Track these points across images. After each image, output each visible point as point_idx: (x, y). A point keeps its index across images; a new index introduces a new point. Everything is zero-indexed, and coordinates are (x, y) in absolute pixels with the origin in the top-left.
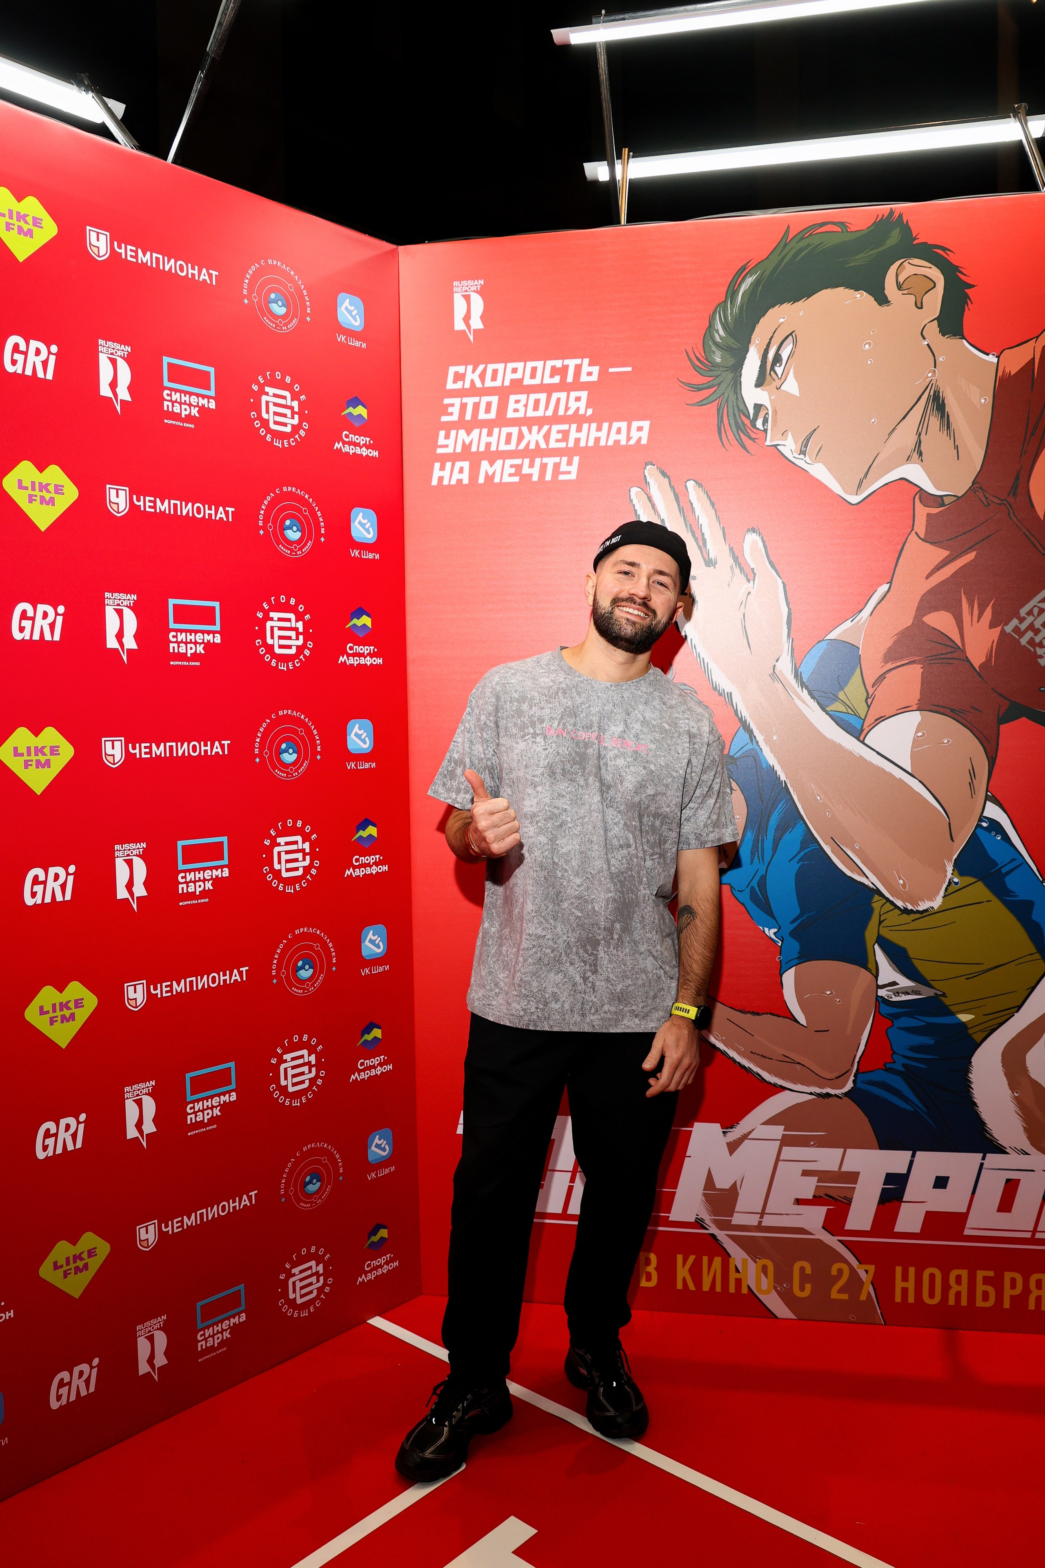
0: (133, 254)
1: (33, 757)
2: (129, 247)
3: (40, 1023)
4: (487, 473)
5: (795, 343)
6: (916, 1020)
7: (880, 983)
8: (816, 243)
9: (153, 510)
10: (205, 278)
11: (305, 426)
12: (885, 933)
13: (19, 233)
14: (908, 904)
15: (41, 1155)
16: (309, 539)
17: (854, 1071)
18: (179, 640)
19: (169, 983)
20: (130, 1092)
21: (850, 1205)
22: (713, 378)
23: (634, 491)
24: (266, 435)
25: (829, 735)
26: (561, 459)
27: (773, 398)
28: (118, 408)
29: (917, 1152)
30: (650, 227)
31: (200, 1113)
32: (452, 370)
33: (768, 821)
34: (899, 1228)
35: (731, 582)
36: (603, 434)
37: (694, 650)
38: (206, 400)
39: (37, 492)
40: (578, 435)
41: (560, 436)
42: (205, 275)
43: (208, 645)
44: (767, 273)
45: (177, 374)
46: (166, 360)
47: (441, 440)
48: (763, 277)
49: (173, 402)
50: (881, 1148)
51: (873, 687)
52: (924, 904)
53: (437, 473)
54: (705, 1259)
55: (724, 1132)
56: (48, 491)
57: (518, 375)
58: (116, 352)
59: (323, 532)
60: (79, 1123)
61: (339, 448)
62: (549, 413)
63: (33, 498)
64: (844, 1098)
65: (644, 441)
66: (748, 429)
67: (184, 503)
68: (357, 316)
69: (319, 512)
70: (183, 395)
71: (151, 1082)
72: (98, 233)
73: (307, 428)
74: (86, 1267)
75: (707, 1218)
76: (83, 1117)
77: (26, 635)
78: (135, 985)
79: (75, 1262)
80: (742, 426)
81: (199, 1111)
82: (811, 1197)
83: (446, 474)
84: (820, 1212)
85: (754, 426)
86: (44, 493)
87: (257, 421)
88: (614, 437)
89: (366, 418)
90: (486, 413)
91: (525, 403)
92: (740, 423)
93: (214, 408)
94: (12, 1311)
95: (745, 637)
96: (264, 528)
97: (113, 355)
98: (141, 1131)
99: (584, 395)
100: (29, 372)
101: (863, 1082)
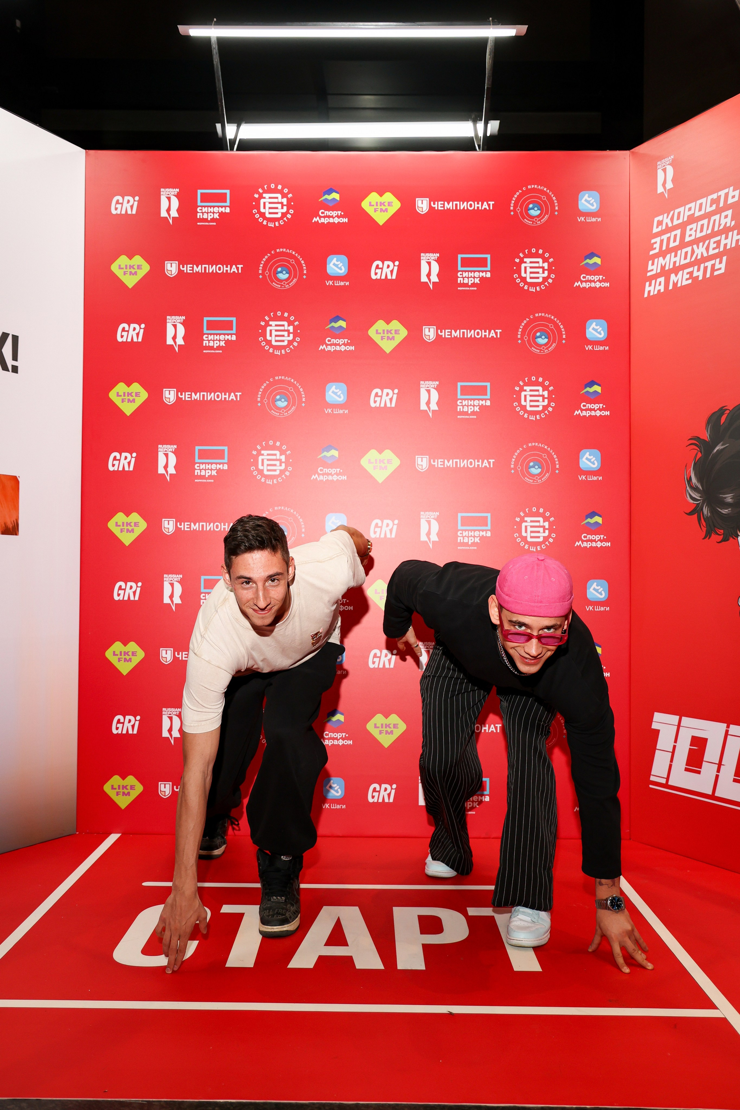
0: (443, 205)
1: (379, 465)
2: (440, 203)
4: (674, 282)
9: (450, 336)
10: (486, 207)
11: (554, 276)
15: (371, 666)
16: (554, 342)
18: (464, 404)
24: (524, 286)
26: (716, 261)
28: (432, 287)
32: (657, 220)
38: (485, 273)
39: (386, 335)
40: (727, 241)
41: (715, 245)
43: (482, 407)
46: (460, 256)
47: (650, 268)
49: (463, 278)
53: (647, 289)
56: (392, 333)
57: (692, 212)
58: (431, 258)
59: (565, 337)
62: (709, 231)
63: (384, 338)
67: (469, 331)
69: (562, 326)
70: (470, 273)
72: (423, 200)
74: (392, 732)
76: (396, 652)
77: (378, 405)
79: (386, 728)
83: (652, 288)
86: (389, 335)
87: (519, 279)
89: (600, 264)
90: (674, 242)
91: (696, 229)
93: (490, 276)
96: (522, 339)
97: (429, 260)
99: (729, 213)
100: (383, 277)
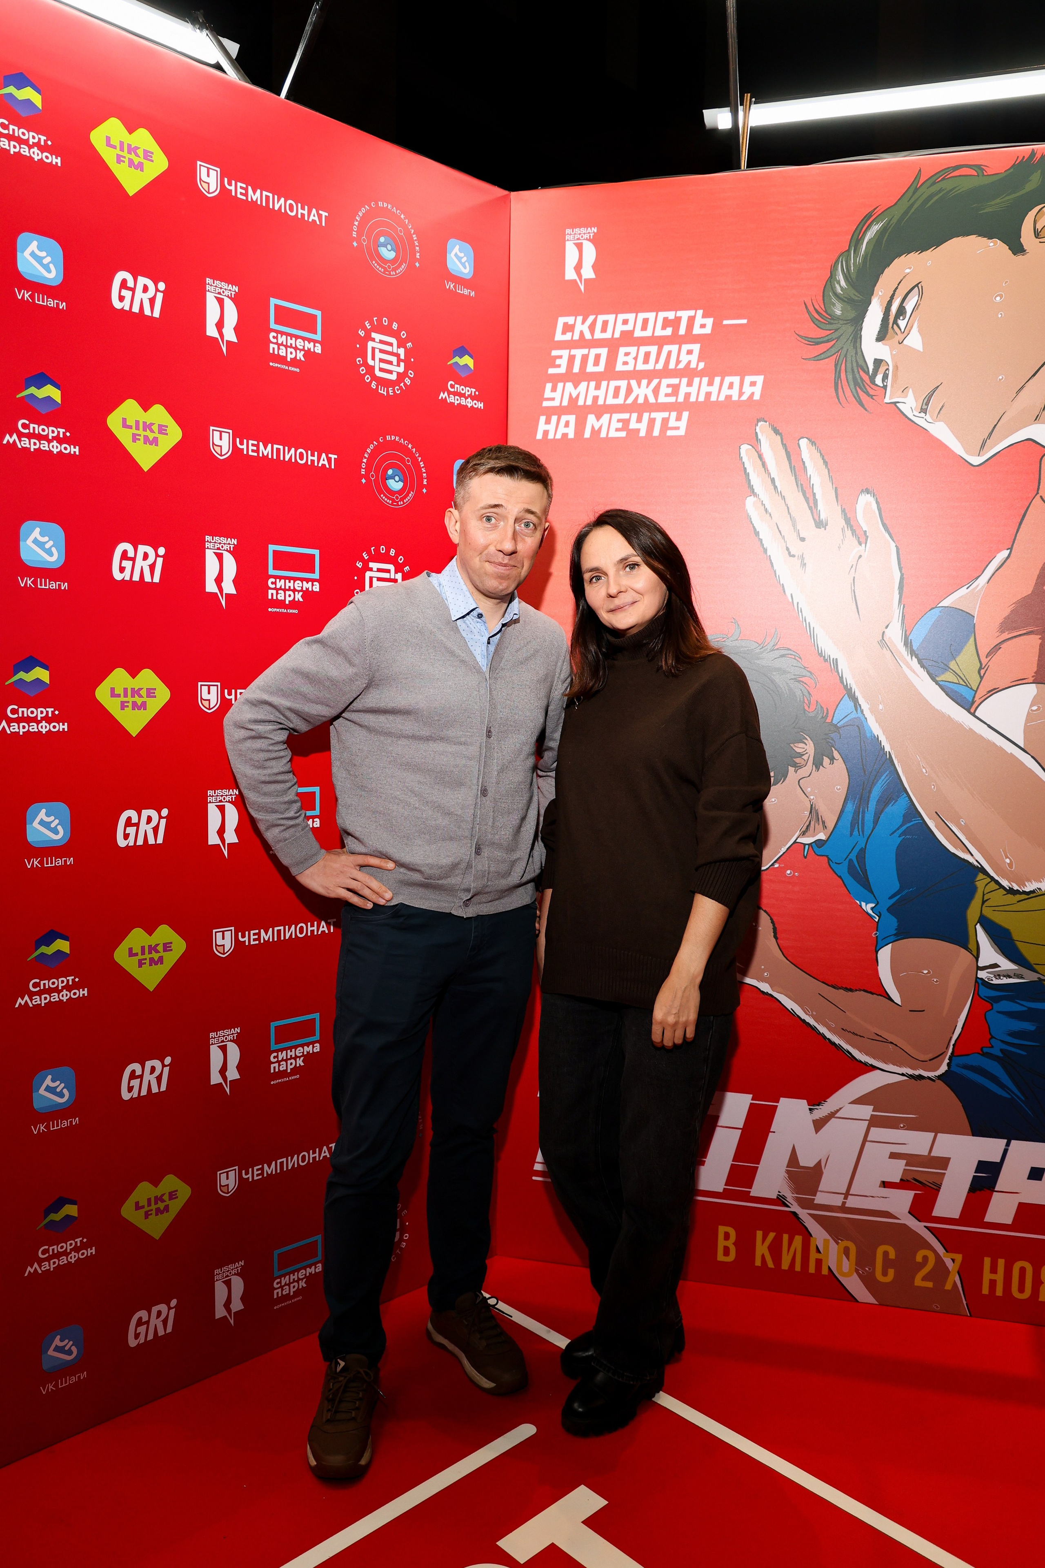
0: (244, 191)
1: (130, 699)
2: (239, 184)
3: (129, 965)
4: (593, 427)
5: (921, 295)
6: (1018, 1005)
7: (980, 964)
8: (948, 189)
9: (255, 454)
10: (314, 218)
11: (411, 374)
12: (988, 912)
13: (130, 166)
14: (1014, 884)
15: (126, 1096)
16: (411, 489)
17: (949, 1053)
18: (278, 587)
19: (257, 931)
20: (215, 1038)
21: (939, 1191)
22: (832, 331)
23: (745, 448)
24: (371, 382)
25: (938, 706)
26: (670, 415)
27: (894, 353)
28: (224, 349)
29: (1012, 1141)
30: (772, 172)
31: (284, 1063)
32: (561, 321)
33: (870, 792)
34: (988, 1218)
35: (841, 545)
36: (714, 389)
37: (800, 614)
38: (312, 344)
39: (141, 432)
40: (689, 390)
41: (669, 390)
42: (314, 216)
43: (306, 593)
44: (895, 221)
45: (284, 316)
46: (273, 301)
47: (548, 393)
48: (890, 224)
49: (279, 345)
50: (974, 1134)
51: (986, 658)
52: (1031, 885)
53: (542, 426)
54: (786, 1237)
55: (810, 1109)
56: (152, 431)
57: (629, 327)
58: (223, 292)
59: (425, 483)
60: (164, 1066)
61: (444, 398)
62: (660, 366)
63: (137, 437)
64: (937, 1081)
65: (757, 397)
66: (866, 385)
67: (286, 448)
68: (467, 264)
69: (422, 463)
70: (289, 338)
71: (236, 1029)
72: (208, 169)
73: (412, 376)
74: (167, 1208)
75: (789, 1196)
76: (168, 1060)
77: (127, 576)
78: (223, 932)
79: (156, 1203)
80: (861, 383)
81: (283, 1060)
82: (898, 1181)
83: (551, 428)
84: (907, 1197)
85: (873, 382)
86: (148, 433)
87: (363, 368)
88: (725, 391)
89: (473, 369)
90: (594, 365)
91: (635, 355)
92: (859, 379)
93: (320, 352)
94: (94, 1248)
95: (854, 602)
96: (366, 476)
97: (221, 294)
98: (225, 1078)
99: (696, 348)
100: (136, 309)
101: (958, 1066)
